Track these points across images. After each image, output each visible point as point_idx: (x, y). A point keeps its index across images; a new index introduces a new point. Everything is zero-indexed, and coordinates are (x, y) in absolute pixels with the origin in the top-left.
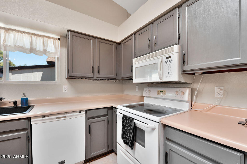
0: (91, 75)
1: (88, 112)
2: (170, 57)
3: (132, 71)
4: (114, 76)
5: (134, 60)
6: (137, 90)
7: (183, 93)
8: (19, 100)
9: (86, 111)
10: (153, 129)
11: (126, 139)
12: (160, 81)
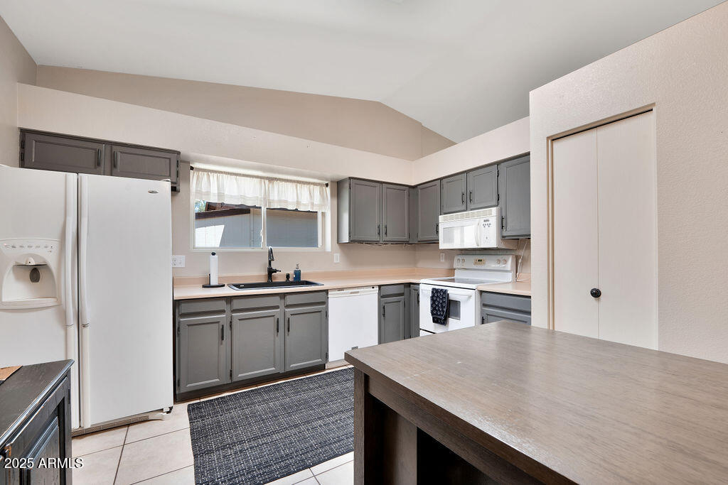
0: (376, 238)
1: (382, 287)
2: (488, 221)
3: (437, 232)
4: (405, 238)
5: (441, 218)
6: (443, 261)
7: (506, 261)
8: (291, 272)
9: (380, 286)
10: (470, 297)
11: (438, 315)
12: (476, 247)
